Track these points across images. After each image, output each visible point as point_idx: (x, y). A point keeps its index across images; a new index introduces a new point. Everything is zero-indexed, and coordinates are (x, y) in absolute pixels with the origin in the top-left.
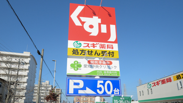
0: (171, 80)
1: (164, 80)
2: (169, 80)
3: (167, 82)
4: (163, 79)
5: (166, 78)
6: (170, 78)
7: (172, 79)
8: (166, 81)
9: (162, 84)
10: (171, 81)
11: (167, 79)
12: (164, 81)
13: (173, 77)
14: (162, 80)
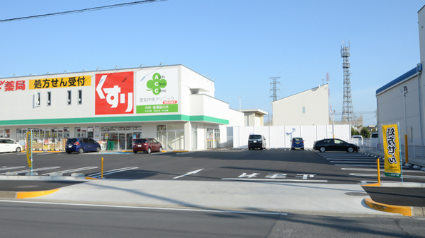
0: (24, 85)
1: (12, 82)
2: (21, 86)
3: (17, 88)
4: (9, 80)
5: (15, 80)
6: (24, 82)
7: (27, 84)
8: (15, 85)
9: (6, 90)
10: (23, 88)
11: (17, 82)
12: (12, 86)
13: (30, 81)
14: (7, 82)
